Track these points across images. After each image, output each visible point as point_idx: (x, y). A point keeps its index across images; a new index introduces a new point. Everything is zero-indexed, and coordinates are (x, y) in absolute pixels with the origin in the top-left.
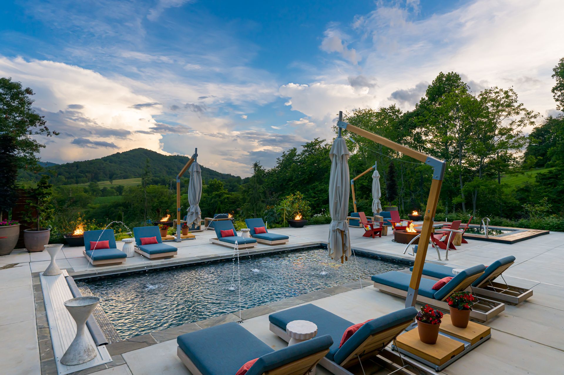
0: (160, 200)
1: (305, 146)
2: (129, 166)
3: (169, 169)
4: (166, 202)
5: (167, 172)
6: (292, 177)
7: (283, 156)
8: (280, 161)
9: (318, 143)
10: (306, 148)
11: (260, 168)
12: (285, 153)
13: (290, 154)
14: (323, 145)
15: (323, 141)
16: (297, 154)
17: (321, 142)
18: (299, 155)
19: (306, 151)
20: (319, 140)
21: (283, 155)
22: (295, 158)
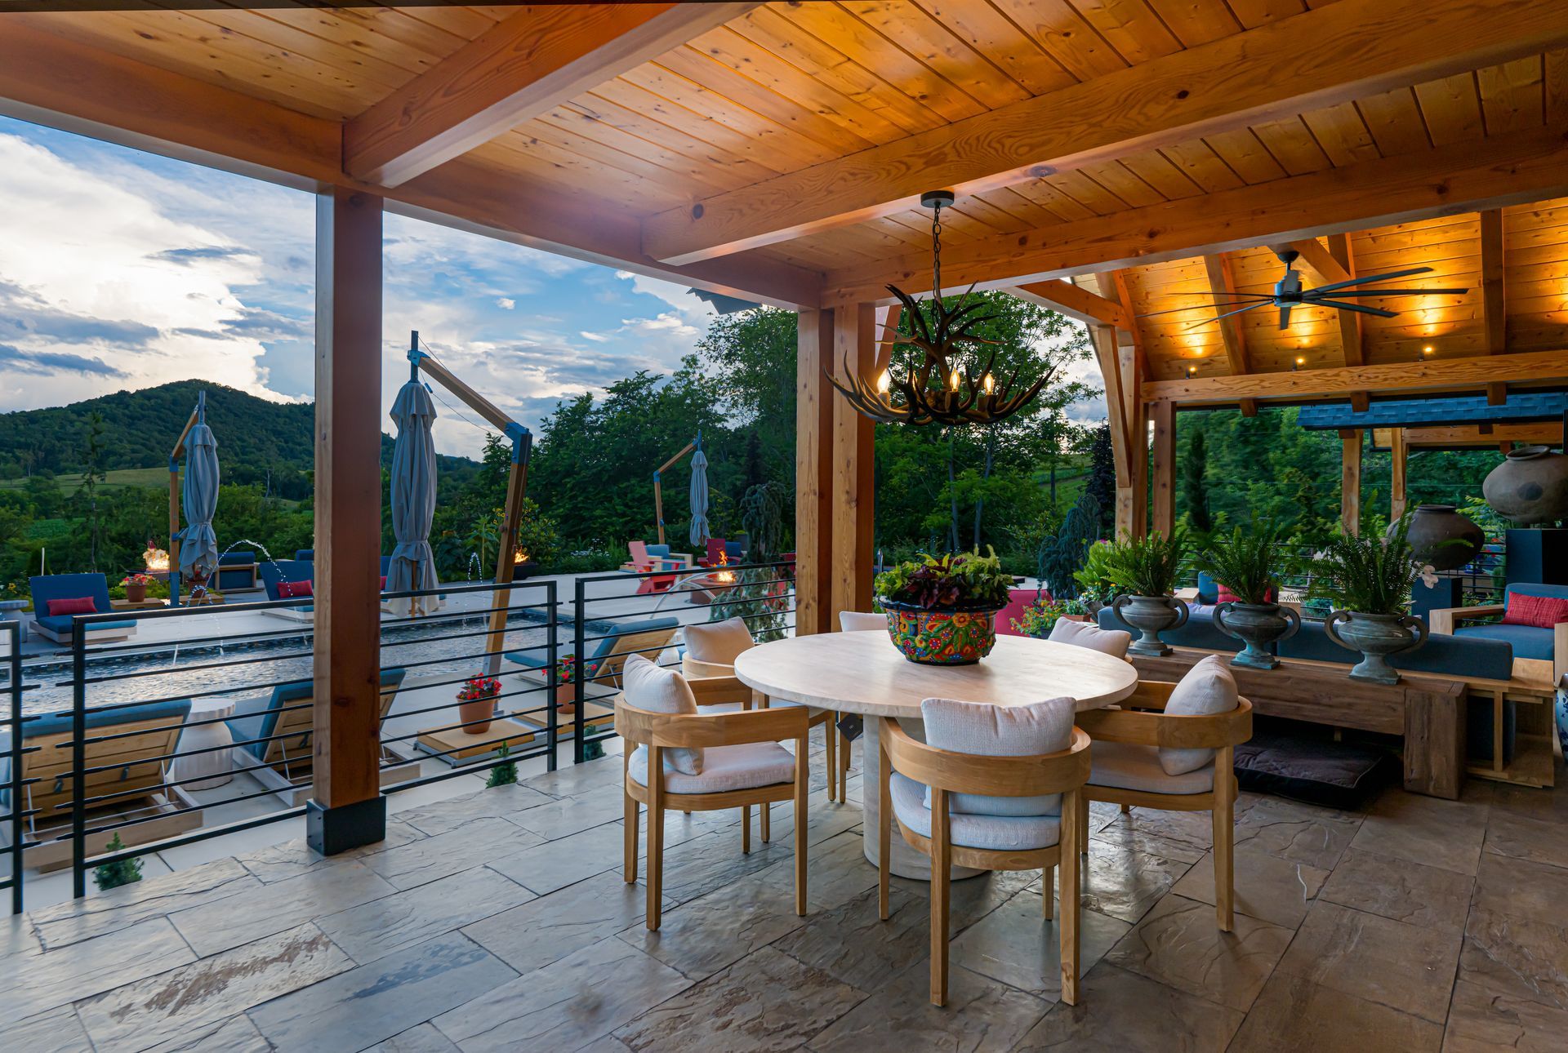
0: (237, 525)
1: (613, 390)
2: (160, 432)
3: (286, 442)
4: (253, 530)
5: (281, 450)
6: (573, 466)
7: (557, 413)
8: (550, 425)
9: (644, 383)
10: (614, 395)
11: (499, 440)
12: (562, 406)
13: (574, 410)
14: (657, 388)
15: (657, 378)
16: (593, 409)
17: (652, 380)
18: (598, 412)
19: (614, 402)
20: (648, 375)
21: (558, 410)
22: (589, 419)
